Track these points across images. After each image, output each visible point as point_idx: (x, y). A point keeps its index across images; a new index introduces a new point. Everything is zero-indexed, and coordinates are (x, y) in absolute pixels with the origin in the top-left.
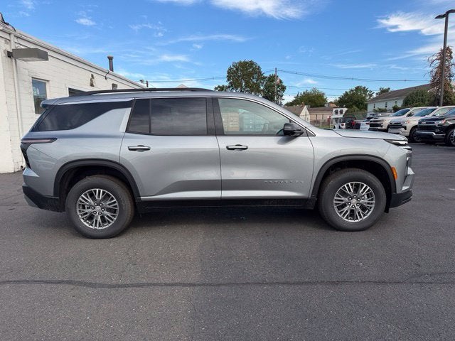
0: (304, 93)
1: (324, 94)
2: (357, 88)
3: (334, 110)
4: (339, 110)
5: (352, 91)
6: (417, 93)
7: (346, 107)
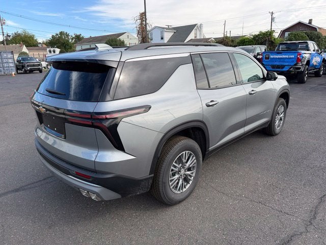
0: (15, 34)
1: (34, 36)
2: (61, 33)
3: (48, 49)
4: (52, 49)
5: (57, 34)
6: (112, 40)
7: (58, 47)
